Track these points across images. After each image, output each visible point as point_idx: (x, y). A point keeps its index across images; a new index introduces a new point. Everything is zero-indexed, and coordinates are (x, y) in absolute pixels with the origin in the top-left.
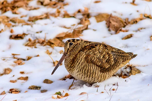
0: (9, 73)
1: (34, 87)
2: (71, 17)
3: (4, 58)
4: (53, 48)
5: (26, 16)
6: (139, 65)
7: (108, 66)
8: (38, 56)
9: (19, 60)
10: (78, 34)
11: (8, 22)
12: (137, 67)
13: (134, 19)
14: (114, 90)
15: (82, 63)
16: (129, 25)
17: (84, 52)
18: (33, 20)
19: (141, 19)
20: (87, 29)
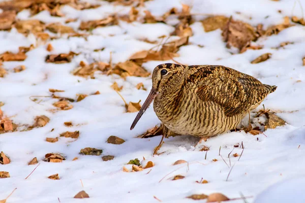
0: (45, 125)
1: (91, 151)
2: (158, 22)
3: (35, 98)
4: (125, 80)
5: (75, 20)
6: (282, 111)
7: (238, 104)
8: (97, 93)
9: (63, 102)
10: (171, 53)
11: (43, 30)
12: (279, 114)
13: (273, 26)
14: (235, 156)
15: (194, 102)
16: (264, 37)
17: (194, 82)
18: (89, 27)
19: (286, 26)
20: (186, 43)
